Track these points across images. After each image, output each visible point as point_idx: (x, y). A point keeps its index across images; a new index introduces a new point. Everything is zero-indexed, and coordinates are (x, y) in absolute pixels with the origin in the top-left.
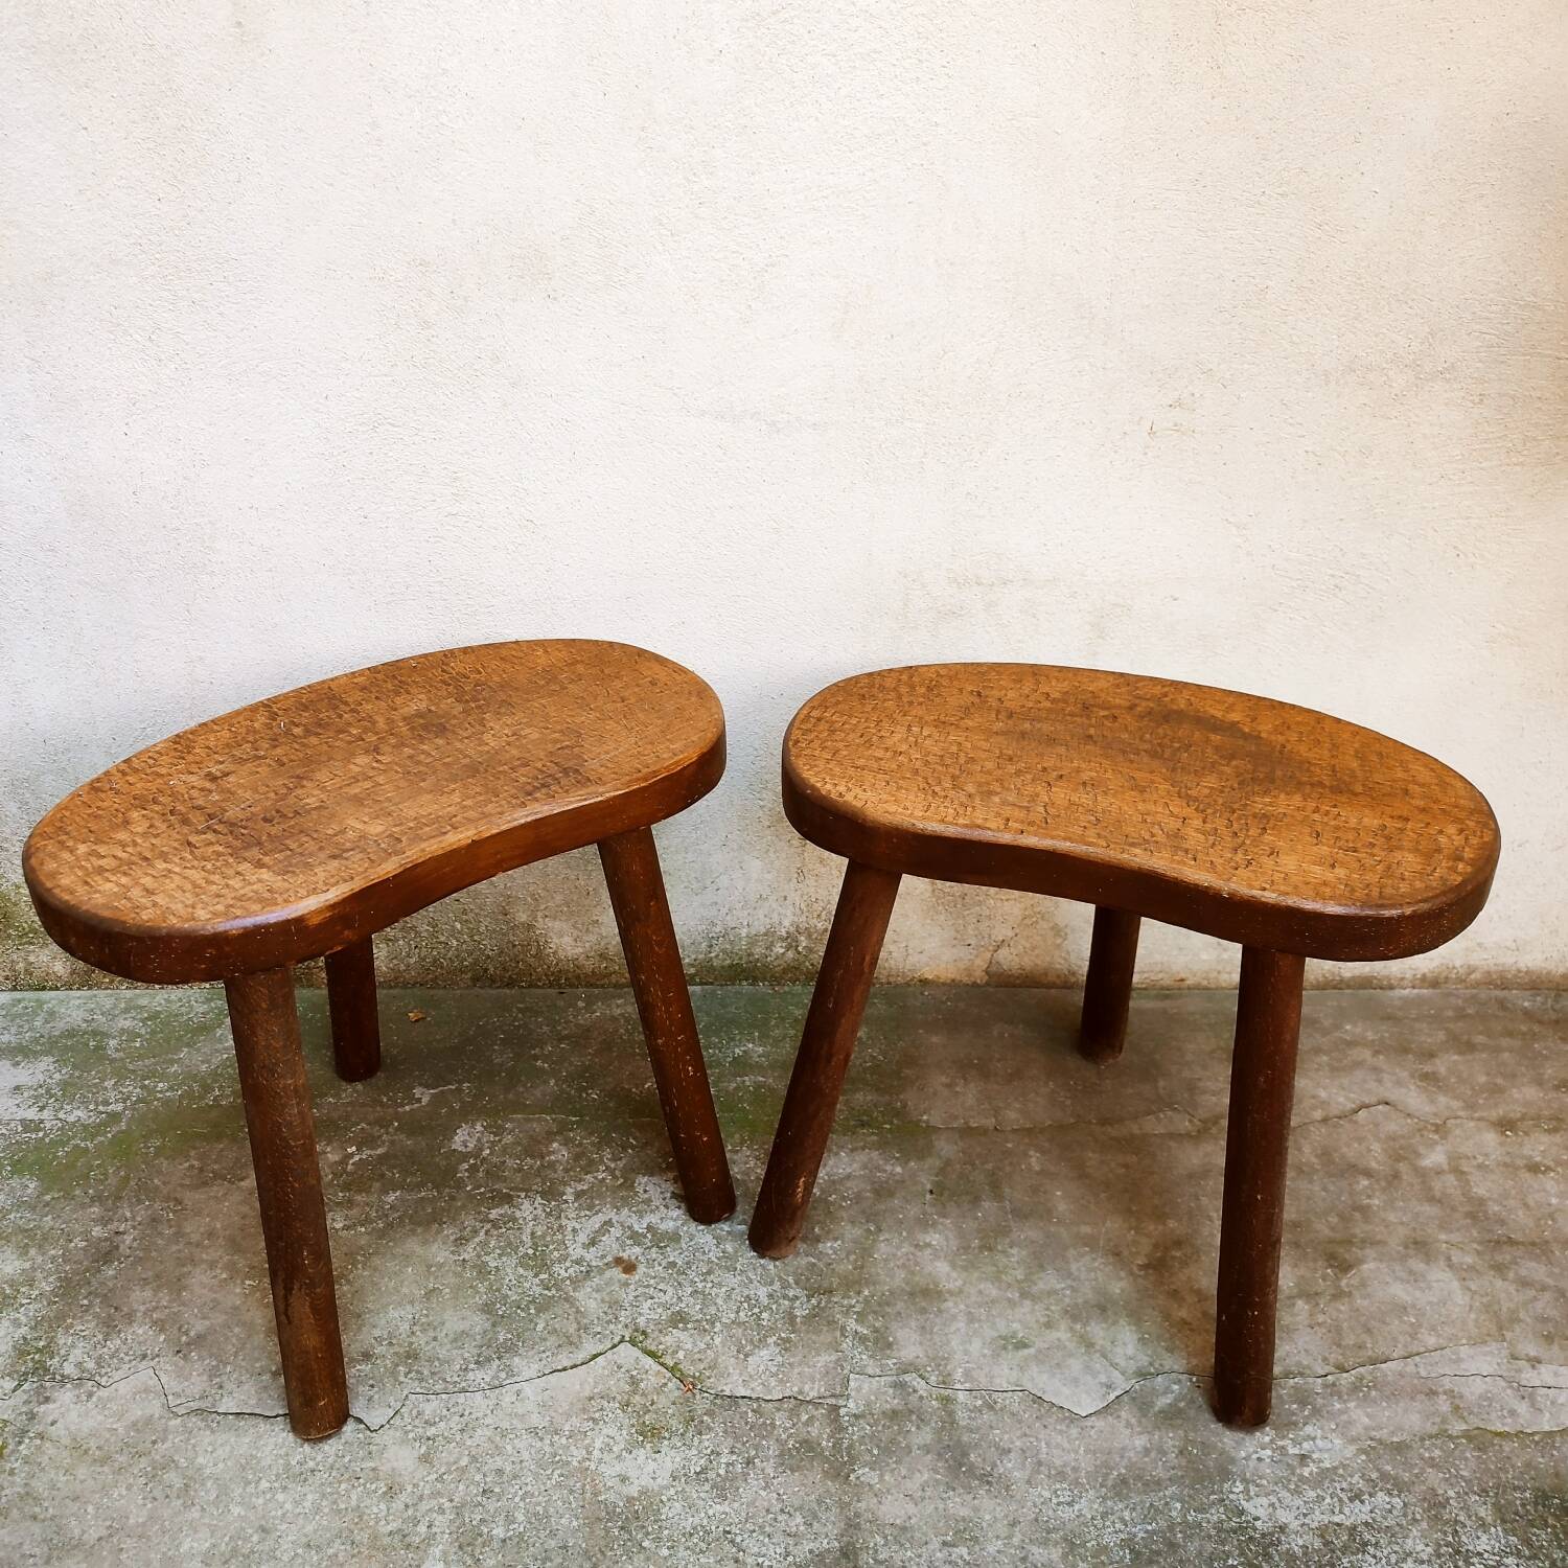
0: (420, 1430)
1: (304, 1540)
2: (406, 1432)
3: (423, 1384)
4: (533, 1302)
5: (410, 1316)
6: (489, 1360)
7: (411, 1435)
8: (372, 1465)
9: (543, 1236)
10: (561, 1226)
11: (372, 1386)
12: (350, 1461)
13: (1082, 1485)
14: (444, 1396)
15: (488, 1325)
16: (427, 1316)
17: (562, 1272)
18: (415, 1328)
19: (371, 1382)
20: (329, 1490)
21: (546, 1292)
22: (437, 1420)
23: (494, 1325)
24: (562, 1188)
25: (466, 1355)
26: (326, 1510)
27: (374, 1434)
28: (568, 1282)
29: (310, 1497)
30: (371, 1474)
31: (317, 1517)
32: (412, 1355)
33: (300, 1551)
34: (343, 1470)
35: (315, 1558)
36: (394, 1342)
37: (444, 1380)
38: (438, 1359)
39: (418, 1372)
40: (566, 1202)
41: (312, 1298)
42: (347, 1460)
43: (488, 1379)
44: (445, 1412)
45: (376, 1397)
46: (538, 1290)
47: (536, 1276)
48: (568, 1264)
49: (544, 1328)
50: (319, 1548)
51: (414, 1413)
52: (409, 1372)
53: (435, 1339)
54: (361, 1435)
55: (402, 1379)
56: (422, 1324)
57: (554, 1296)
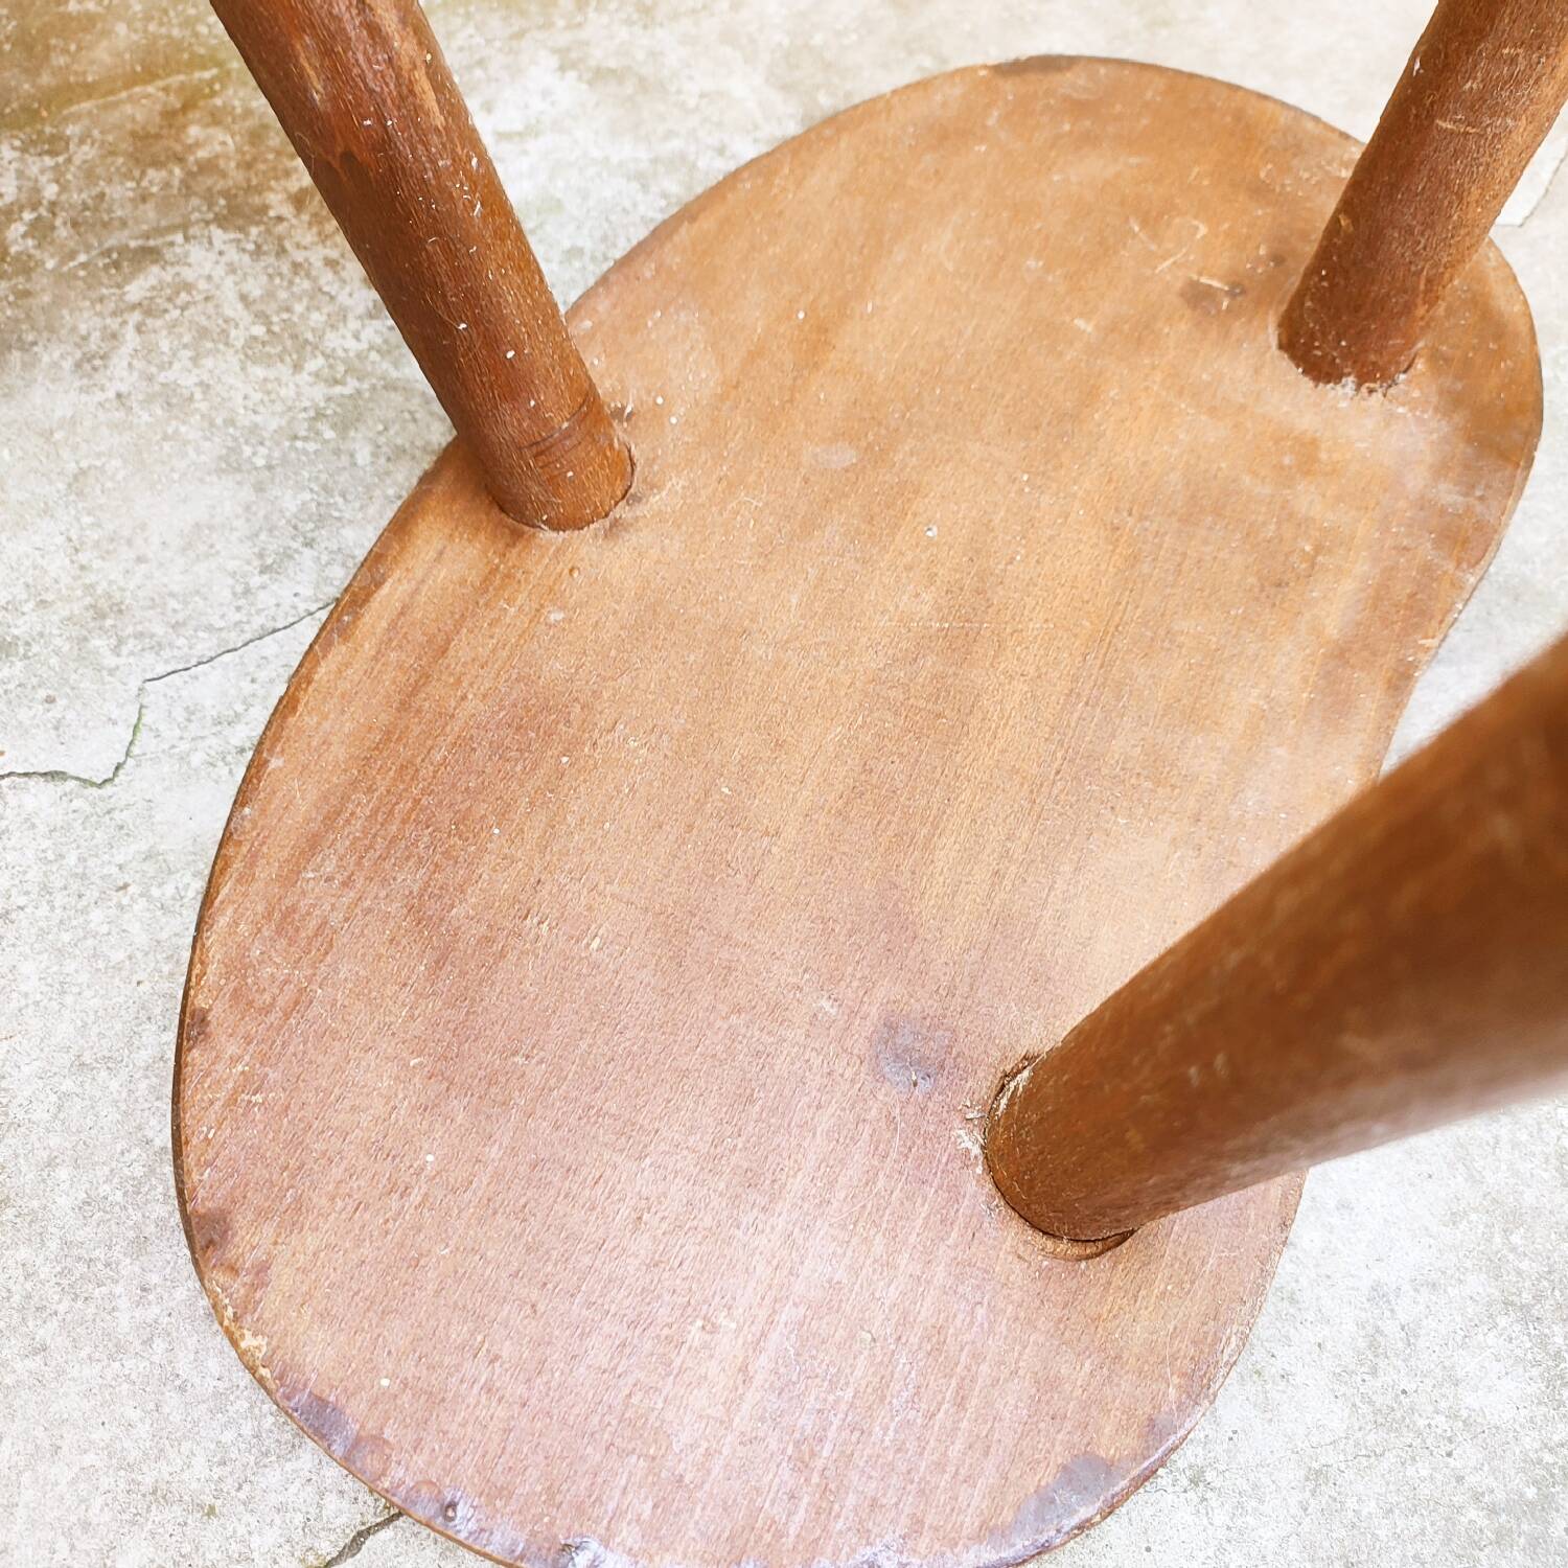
0: (213, 741)
1: (66, 1059)
2: (183, 758)
3: (166, 653)
4: (320, 415)
5: (60, 540)
6: (287, 555)
7: (197, 759)
8: (144, 847)
9: (270, 295)
10: (296, 266)
11: (50, 700)
12: (82, 859)
14: (227, 657)
15: (247, 494)
16: (98, 525)
17: (351, 344)
18: (83, 558)
19: (42, 693)
20: (66, 937)
21: (338, 390)
22: (240, 708)
23: (259, 488)
24: (256, 200)
25: (232, 565)
26: (84, 978)
27: (109, 789)
28: (374, 356)
29: (27, 968)
30: (150, 868)
31: (69, 1000)
32: (105, 611)
33: (68, 1085)
34: (75, 886)
35: (114, 1085)
36: (49, 597)
37: (210, 628)
38: (172, 595)
39: (139, 636)
40: (280, 219)
42: (71, 859)
43: (309, 592)
44: (247, 687)
45: (70, 715)
46: (318, 393)
47: (297, 367)
48: (353, 324)
49: (375, 455)
50: (111, 1062)
51: (179, 714)
52: (121, 642)
53: (140, 560)
54: (76, 804)
55: (110, 660)
56: (97, 544)
57: (359, 392)
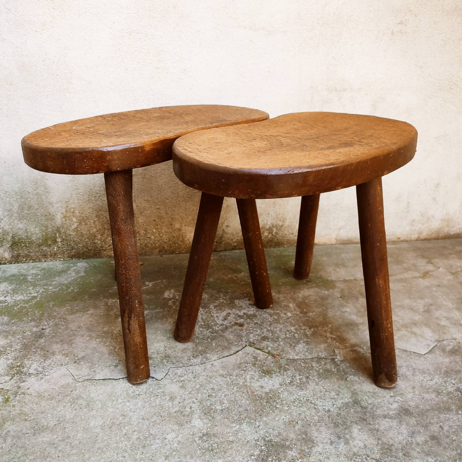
0: (178, 379)
1: (141, 417)
2: (172, 380)
3: (174, 365)
4: (209, 337)
5: (163, 345)
6: (198, 356)
7: (175, 381)
8: (162, 390)
9: (206, 319)
10: (212, 316)
11: (155, 367)
12: (153, 390)
13: (433, 374)
14: (184, 368)
15: (194, 346)
16: (169, 345)
17: (217, 328)
18: (166, 349)
19: (154, 366)
20: (147, 400)
21: (213, 334)
22: (183, 375)
23: (196, 345)
24: (208, 305)
25: (188, 355)
26: (148, 406)
27: (160, 381)
28: (220, 331)
29: (140, 403)
30: (162, 394)
31: (144, 409)
32: (167, 357)
33: (140, 421)
34: (150, 393)
35: (147, 423)
36: (159, 353)
37: (182, 363)
38: (178, 357)
39: (171, 361)
40: (211, 309)
41: (139, 321)
42: (151, 389)
43: (199, 362)
44: (185, 372)
45: (157, 370)
46: (209, 334)
47: (207, 330)
48: (218, 326)
49: (216, 345)
50: (148, 419)
51: (174, 374)
52: (168, 361)
53: (175, 351)
54: (154, 382)
55: (166, 364)
56: (169, 347)
57: (216, 336)
